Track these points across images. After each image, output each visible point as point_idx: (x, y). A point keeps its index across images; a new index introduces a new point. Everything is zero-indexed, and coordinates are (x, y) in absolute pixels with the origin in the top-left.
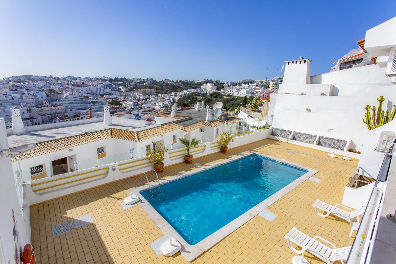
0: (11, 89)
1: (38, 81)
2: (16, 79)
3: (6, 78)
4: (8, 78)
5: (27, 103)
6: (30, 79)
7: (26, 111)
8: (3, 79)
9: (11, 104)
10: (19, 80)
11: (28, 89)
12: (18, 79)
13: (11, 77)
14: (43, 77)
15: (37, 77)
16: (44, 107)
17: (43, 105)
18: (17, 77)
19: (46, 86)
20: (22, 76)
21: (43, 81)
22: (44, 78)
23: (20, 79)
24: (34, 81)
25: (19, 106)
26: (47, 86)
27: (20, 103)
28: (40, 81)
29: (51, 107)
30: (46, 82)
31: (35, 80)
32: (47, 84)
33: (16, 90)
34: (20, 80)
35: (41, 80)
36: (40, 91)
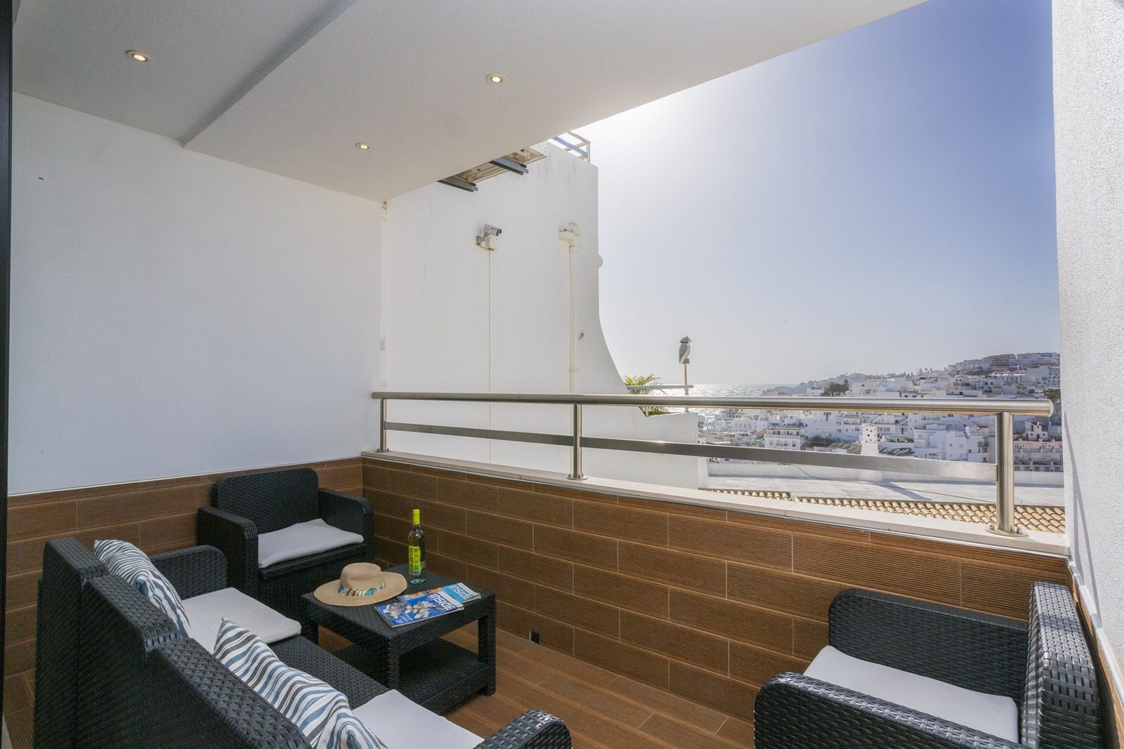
0: (950, 392)
1: (1025, 369)
2: (972, 366)
3: (949, 366)
4: (954, 366)
5: (981, 427)
6: (1006, 365)
7: (975, 449)
8: (943, 370)
9: (944, 427)
10: (978, 369)
11: (990, 391)
12: (977, 365)
13: (961, 363)
14: (1043, 355)
15: (1025, 356)
16: (1026, 439)
17: (1024, 435)
18: (974, 360)
19: (1049, 381)
20: (986, 359)
21: (1041, 367)
22: (1047, 358)
23: (982, 365)
24: (1016, 369)
25: (962, 433)
26: (1051, 380)
27: (965, 426)
28: (1033, 367)
29: (1049, 441)
30: (1050, 370)
31: (1018, 367)
32: (1052, 376)
33: (961, 393)
34: (981, 368)
35: (1035, 365)
36: (1023, 393)
